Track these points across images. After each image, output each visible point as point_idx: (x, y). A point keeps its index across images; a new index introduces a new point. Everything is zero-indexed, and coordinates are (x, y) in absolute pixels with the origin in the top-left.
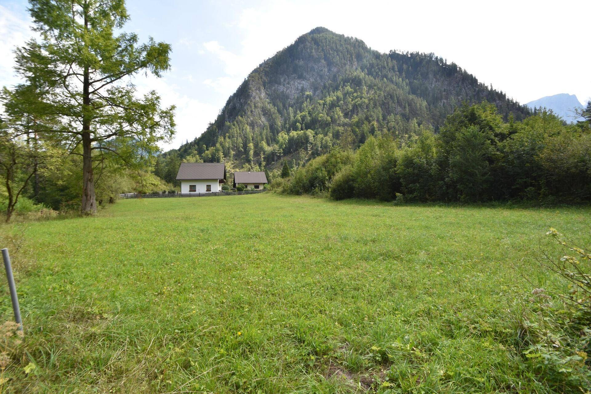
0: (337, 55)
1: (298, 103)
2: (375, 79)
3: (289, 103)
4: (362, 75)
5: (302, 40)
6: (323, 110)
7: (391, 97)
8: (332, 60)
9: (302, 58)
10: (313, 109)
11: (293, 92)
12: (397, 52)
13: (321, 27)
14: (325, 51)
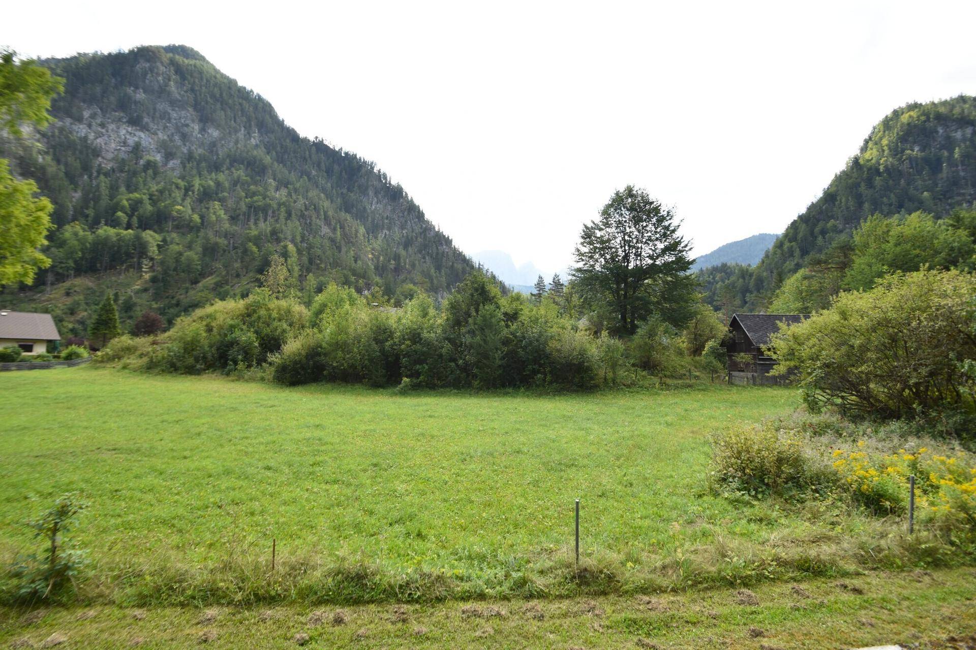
0: (222, 109)
1: (122, 171)
2: (290, 173)
3: (100, 165)
4: (268, 160)
5: (144, 54)
6: (183, 200)
7: (315, 209)
8: (211, 114)
9: (143, 89)
10: (161, 192)
11: (113, 145)
12: (326, 142)
13: (192, 50)
14: (198, 93)
